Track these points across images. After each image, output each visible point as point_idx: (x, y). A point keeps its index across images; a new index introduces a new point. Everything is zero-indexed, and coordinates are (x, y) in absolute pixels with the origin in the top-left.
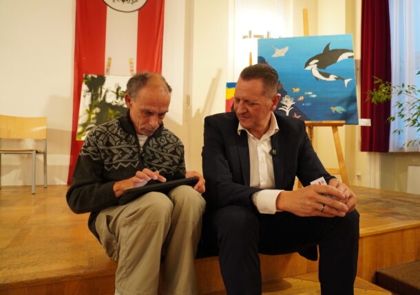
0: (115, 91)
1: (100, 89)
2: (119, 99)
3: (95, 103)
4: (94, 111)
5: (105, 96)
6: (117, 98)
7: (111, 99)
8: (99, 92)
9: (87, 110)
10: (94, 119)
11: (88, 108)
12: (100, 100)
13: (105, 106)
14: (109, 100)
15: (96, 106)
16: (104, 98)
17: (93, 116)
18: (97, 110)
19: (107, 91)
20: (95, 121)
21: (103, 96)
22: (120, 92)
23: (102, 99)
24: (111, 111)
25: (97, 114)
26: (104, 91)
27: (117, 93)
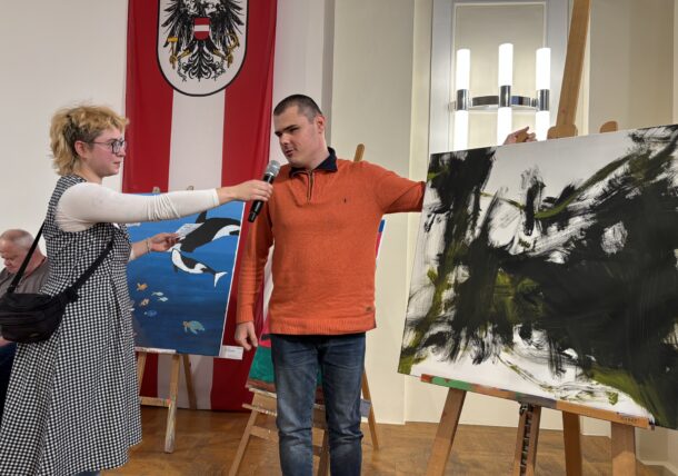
0: (522, 201)
1: (473, 198)
2: (536, 233)
3: (456, 248)
4: (452, 278)
5: (488, 220)
6: (529, 227)
7: (507, 231)
8: (470, 209)
9: (430, 274)
10: (449, 304)
11: (435, 267)
12: (470, 236)
13: (486, 257)
14: (499, 237)
15: (456, 262)
16: (486, 229)
17: (447, 294)
18: (461, 274)
19: (494, 204)
20: (451, 314)
21: (480, 222)
22: (538, 202)
23: (477, 232)
24: (503, 279)
25: (458, 287)
26: (485, 203)
27: (528, 209)
